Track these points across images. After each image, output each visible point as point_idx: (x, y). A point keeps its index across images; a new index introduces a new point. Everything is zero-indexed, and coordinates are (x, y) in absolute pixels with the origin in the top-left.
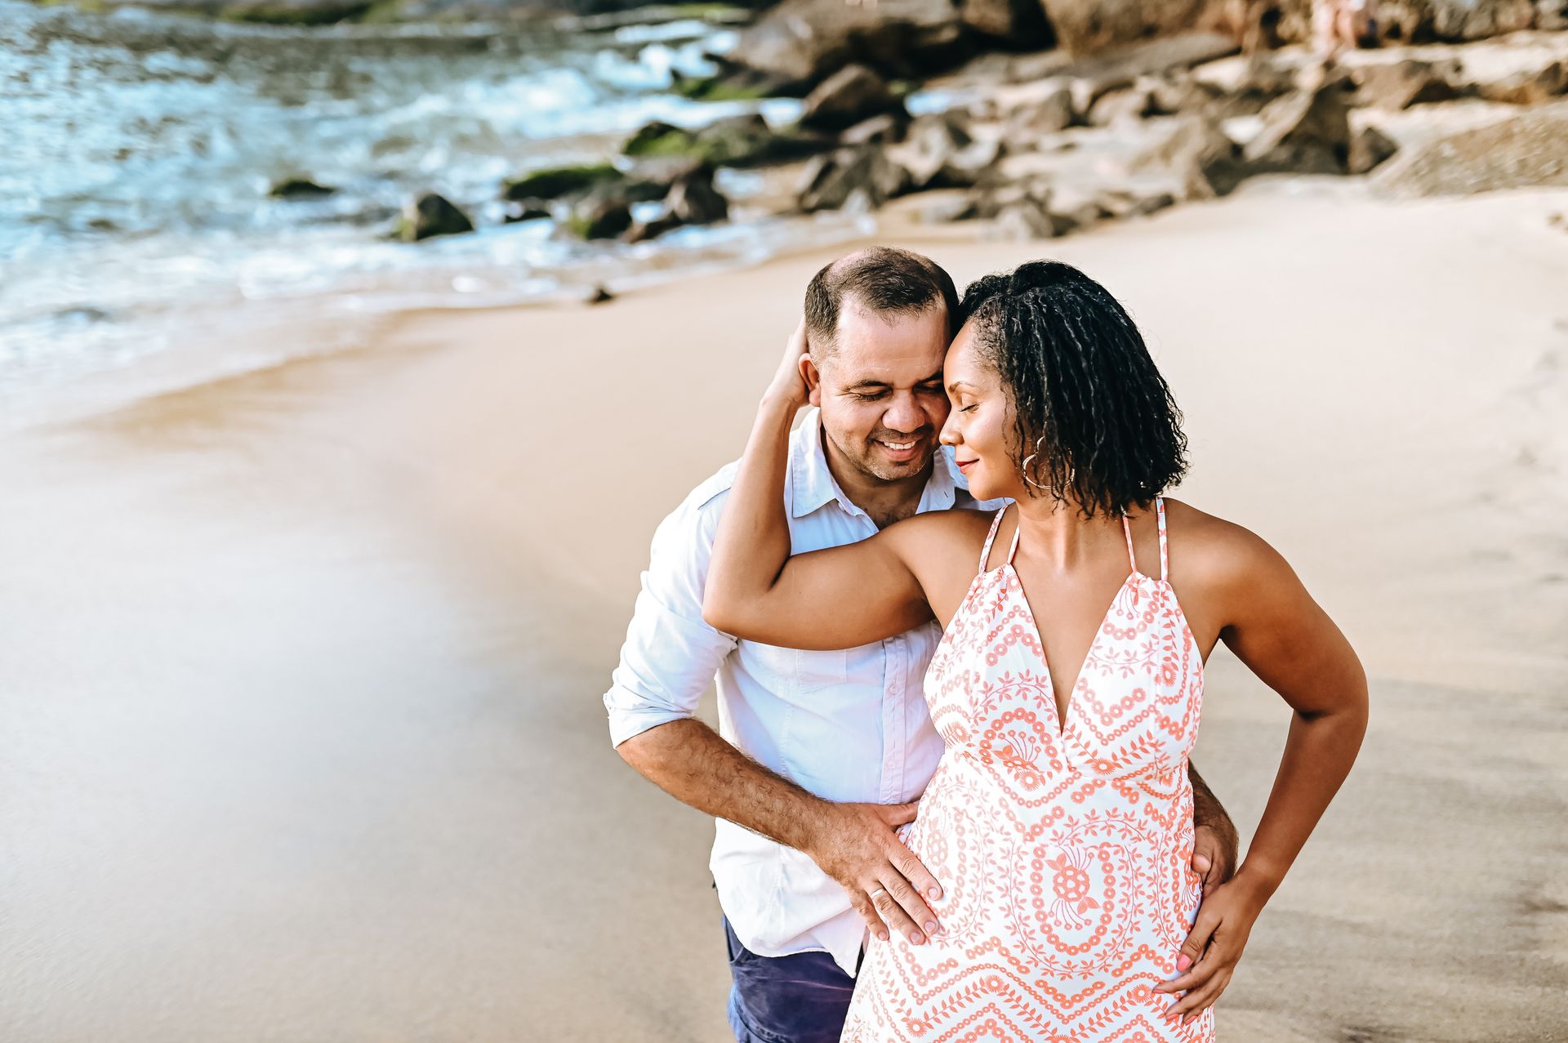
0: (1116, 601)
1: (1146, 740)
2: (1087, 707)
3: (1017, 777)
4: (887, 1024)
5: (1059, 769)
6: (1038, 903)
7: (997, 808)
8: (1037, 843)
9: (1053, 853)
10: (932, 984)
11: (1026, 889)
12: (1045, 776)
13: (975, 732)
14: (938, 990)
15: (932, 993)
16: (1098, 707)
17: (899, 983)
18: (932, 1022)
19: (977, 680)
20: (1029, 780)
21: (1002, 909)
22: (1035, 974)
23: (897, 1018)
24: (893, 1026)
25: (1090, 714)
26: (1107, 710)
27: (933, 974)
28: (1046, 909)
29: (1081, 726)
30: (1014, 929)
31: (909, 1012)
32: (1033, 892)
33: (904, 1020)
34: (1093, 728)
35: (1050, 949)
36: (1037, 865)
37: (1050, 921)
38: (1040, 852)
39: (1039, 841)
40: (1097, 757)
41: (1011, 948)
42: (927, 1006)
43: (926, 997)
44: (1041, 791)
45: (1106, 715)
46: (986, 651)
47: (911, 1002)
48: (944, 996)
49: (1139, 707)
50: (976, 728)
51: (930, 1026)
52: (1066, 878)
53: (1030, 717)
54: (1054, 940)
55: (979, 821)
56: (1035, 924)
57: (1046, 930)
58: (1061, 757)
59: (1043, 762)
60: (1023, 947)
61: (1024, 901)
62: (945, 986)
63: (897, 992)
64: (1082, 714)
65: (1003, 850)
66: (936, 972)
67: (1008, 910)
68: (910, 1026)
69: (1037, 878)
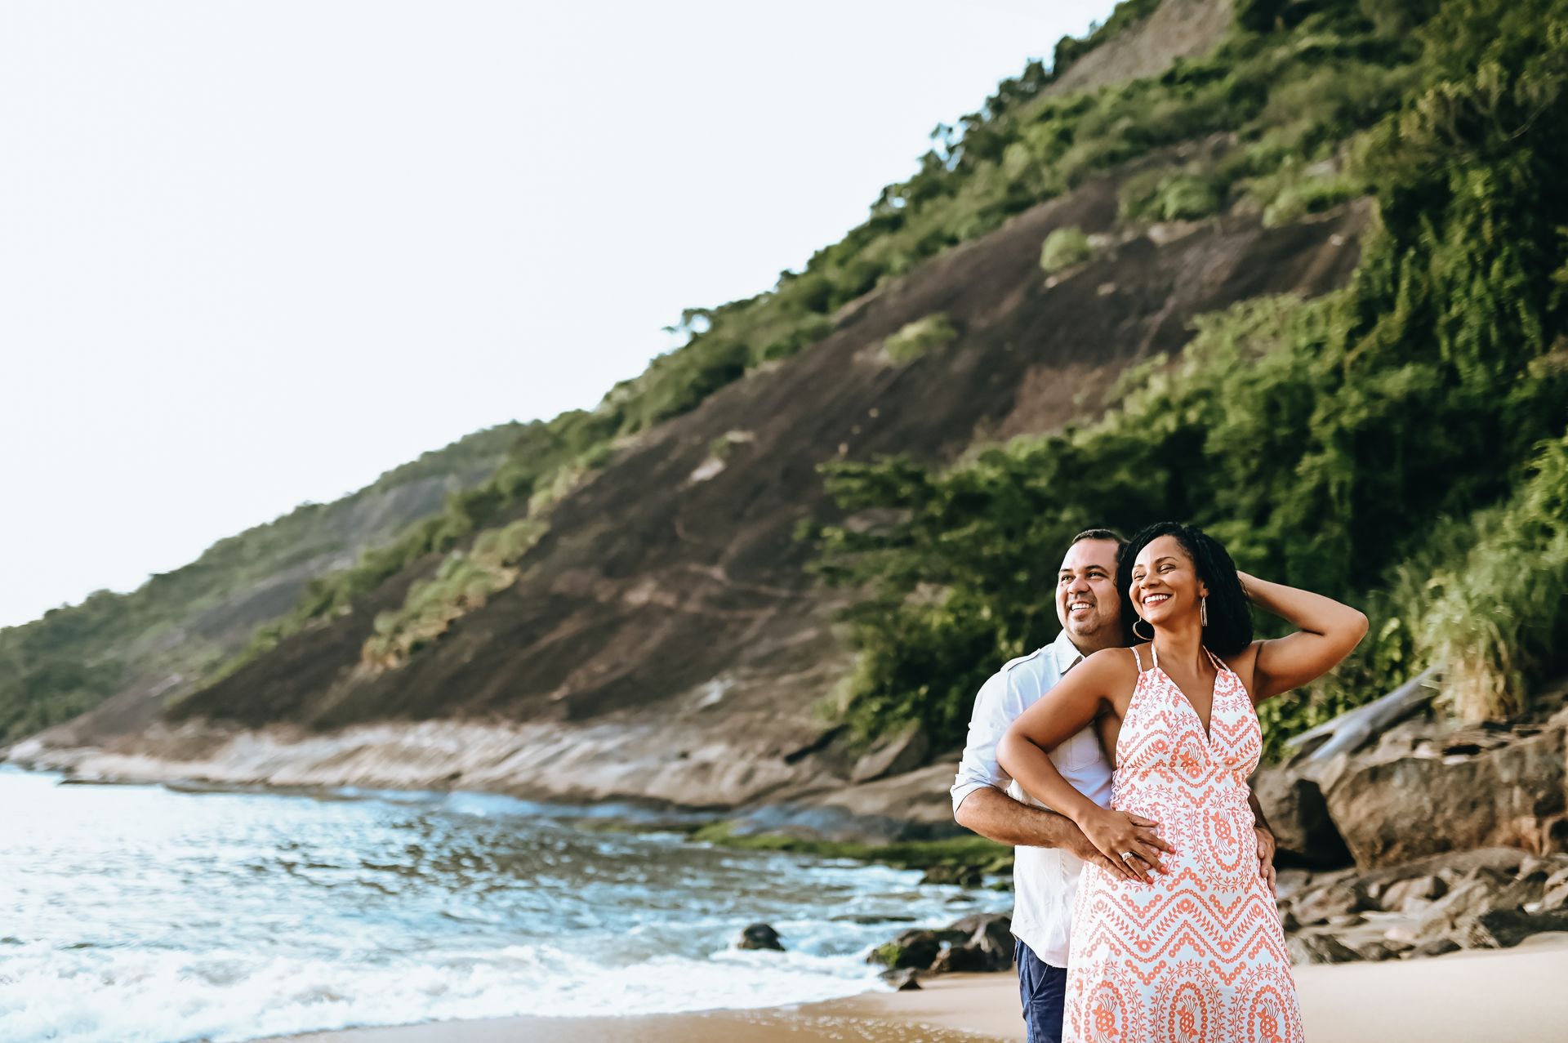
0: (1216, 681)
1: (1251, 742)
2: (1220, 728)
3: (1187, 772)
4: (1124, 951)
5: (1209, 765)
6: (1209, 841)
7: (1178, 793)
8: (1203, 809)
9: (1213, 812)
10: (1148, 916)
11: (1201, 834)
12: (1202, 768)
13: (1172, 743)
14: (1153, 918)
15: (1149, 922)
16: (1226, 728)
17: (1127, 921)
18: (1153, 940)
19: (1170, 714)
20: (1195, 773)
21: (1191, 848)
22: (1210, 891)
23: (1130, 944)
24: (1128, 950)
25: (1222, 731)
26: (1231, 728)
27: (1147, 909)
28: (1213, 844)
29: (1219, 739)
30: (1198, 859)
31: (1138, 937)
32: (1205, 835)
33: (1135, 943)
34: (1225, 739)
35: (1218, 869)
36: (1206, 819)
37: (1216, 850)
38: (1206, 812)
39: (1205, 806)
40: (1228, 756)
41: (1198, 873)
42: (1148, 930)
43: (1146, 925)
44: (1202, 777)
45: (1231, 731)
46: (1171, 700)
47: (1138, 931)
48: (1157, 922)
49: (1246, 725)
50: (1172, 740)
51: (1153, 944)
52: (1221, 826)
53: (1196, 736)
54: (1219, 862)
55: (1169, 805)
56: (1209, 853)
57: (1215, 856)
58: (1210, 758)
59: (1202, 761)
60: (1203, 870)
61: (1202, 841)
62: (1156, 915)
63: (1127, 927)
64: (1218, 733)
65: (1186, 815)
66: (1149, 908)
67: (1194, 849)
68: (1140, 946)
69: (1206, 827)
